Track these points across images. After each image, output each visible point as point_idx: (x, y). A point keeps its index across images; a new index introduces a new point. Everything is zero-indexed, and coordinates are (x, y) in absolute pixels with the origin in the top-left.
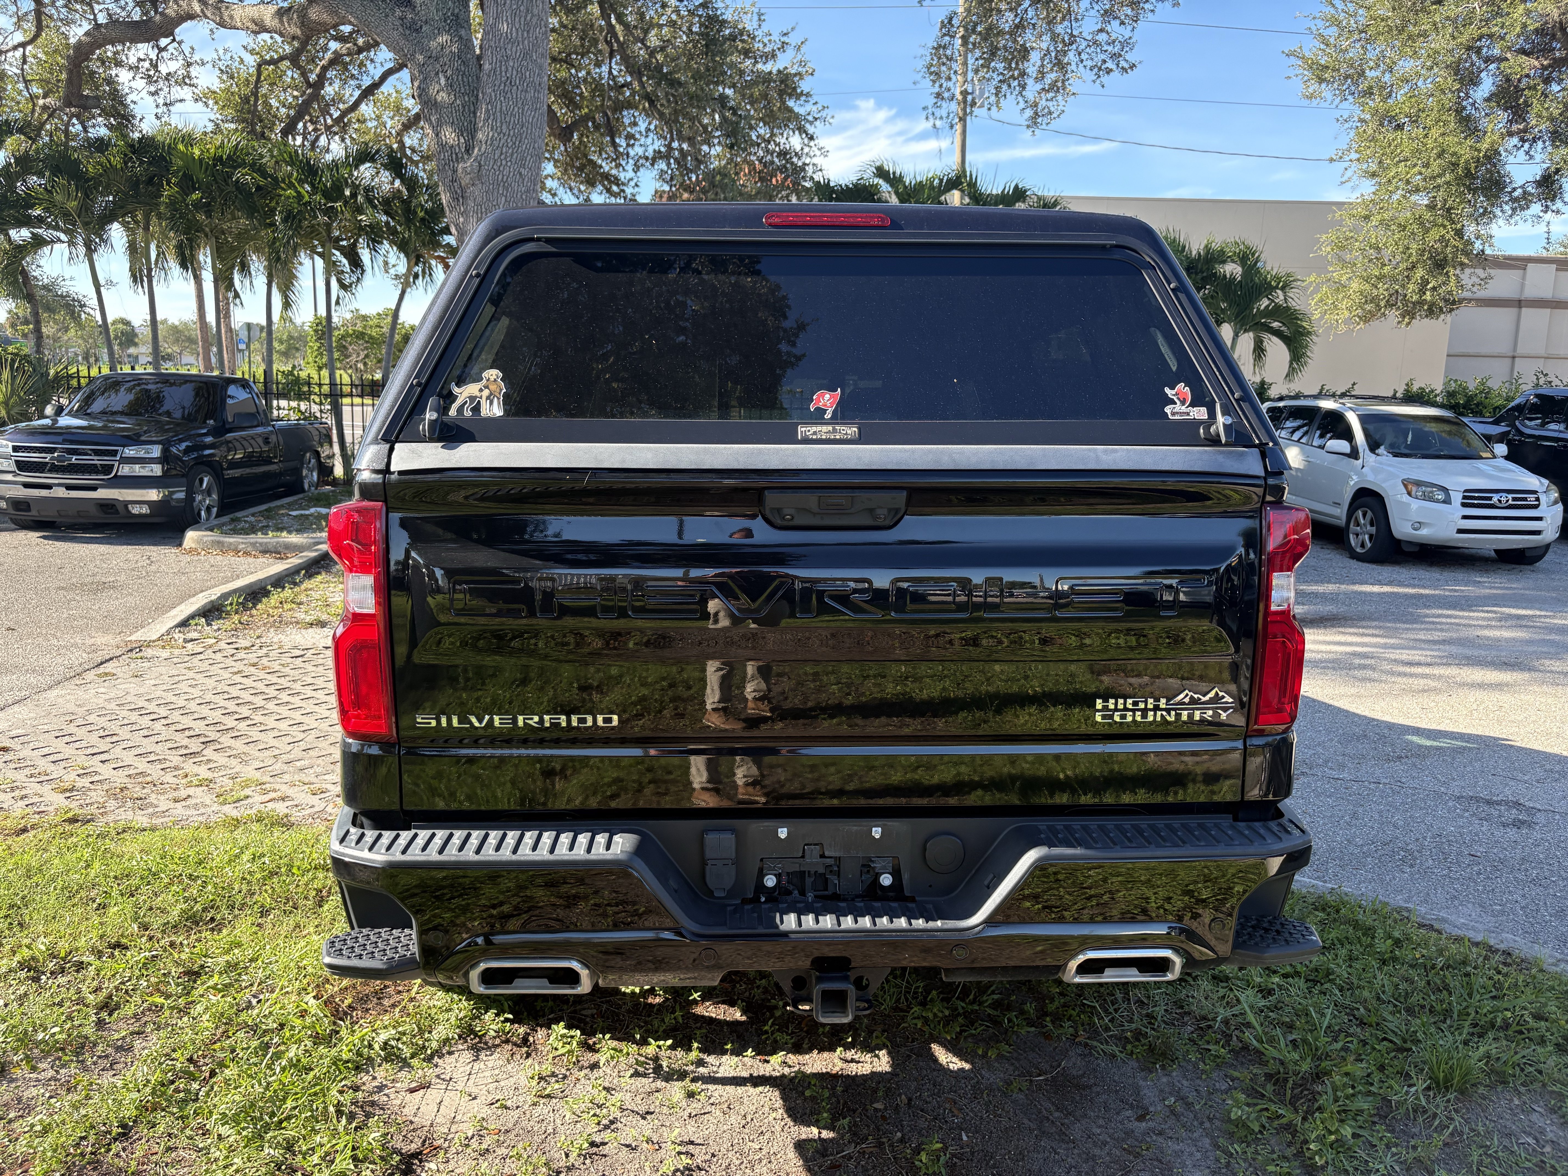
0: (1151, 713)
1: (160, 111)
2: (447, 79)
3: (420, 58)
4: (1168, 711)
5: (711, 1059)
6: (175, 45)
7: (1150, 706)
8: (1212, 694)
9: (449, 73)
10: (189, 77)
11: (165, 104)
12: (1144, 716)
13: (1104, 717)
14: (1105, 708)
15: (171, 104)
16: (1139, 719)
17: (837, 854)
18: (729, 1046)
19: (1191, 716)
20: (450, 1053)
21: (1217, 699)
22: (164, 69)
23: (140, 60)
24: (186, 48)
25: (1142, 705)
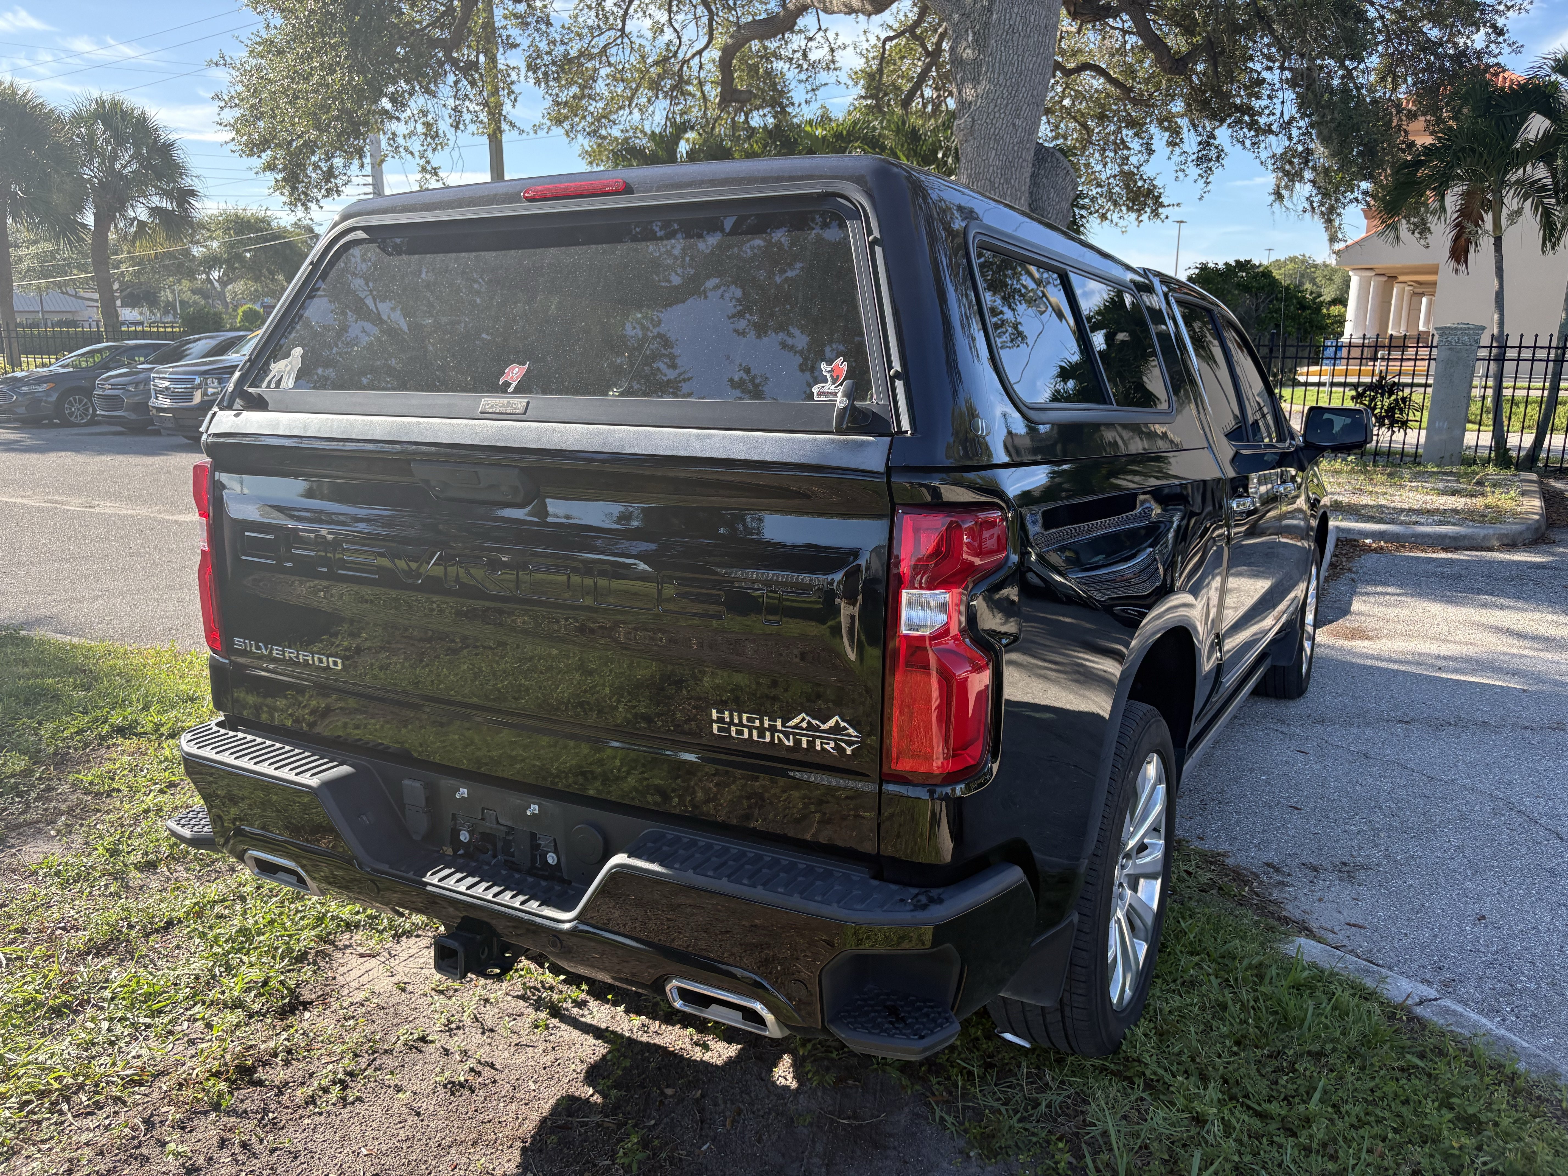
0: (768, 734)
1: (809, 96)
2: (974, 34)
3: (956, 17)
4: (787, 735)
5: (593, 1004)
6: (821, 33)
7: (766, 726)
8: (832, 722)
9: (977, 27)
10: (833, 62)
11: (813, 90)
12: (761, 735)
13: (719, 729)
14: (721, 720)
15: (817, 89)
16: (755, 737)
17: (509, 824)
18: (610, 997)
19: (811, 744)
20: (418, 936)
21: (837, 729)
22: (813, 56)
23: (794, 51)
24: (831, 35)
25: (757, 723)
